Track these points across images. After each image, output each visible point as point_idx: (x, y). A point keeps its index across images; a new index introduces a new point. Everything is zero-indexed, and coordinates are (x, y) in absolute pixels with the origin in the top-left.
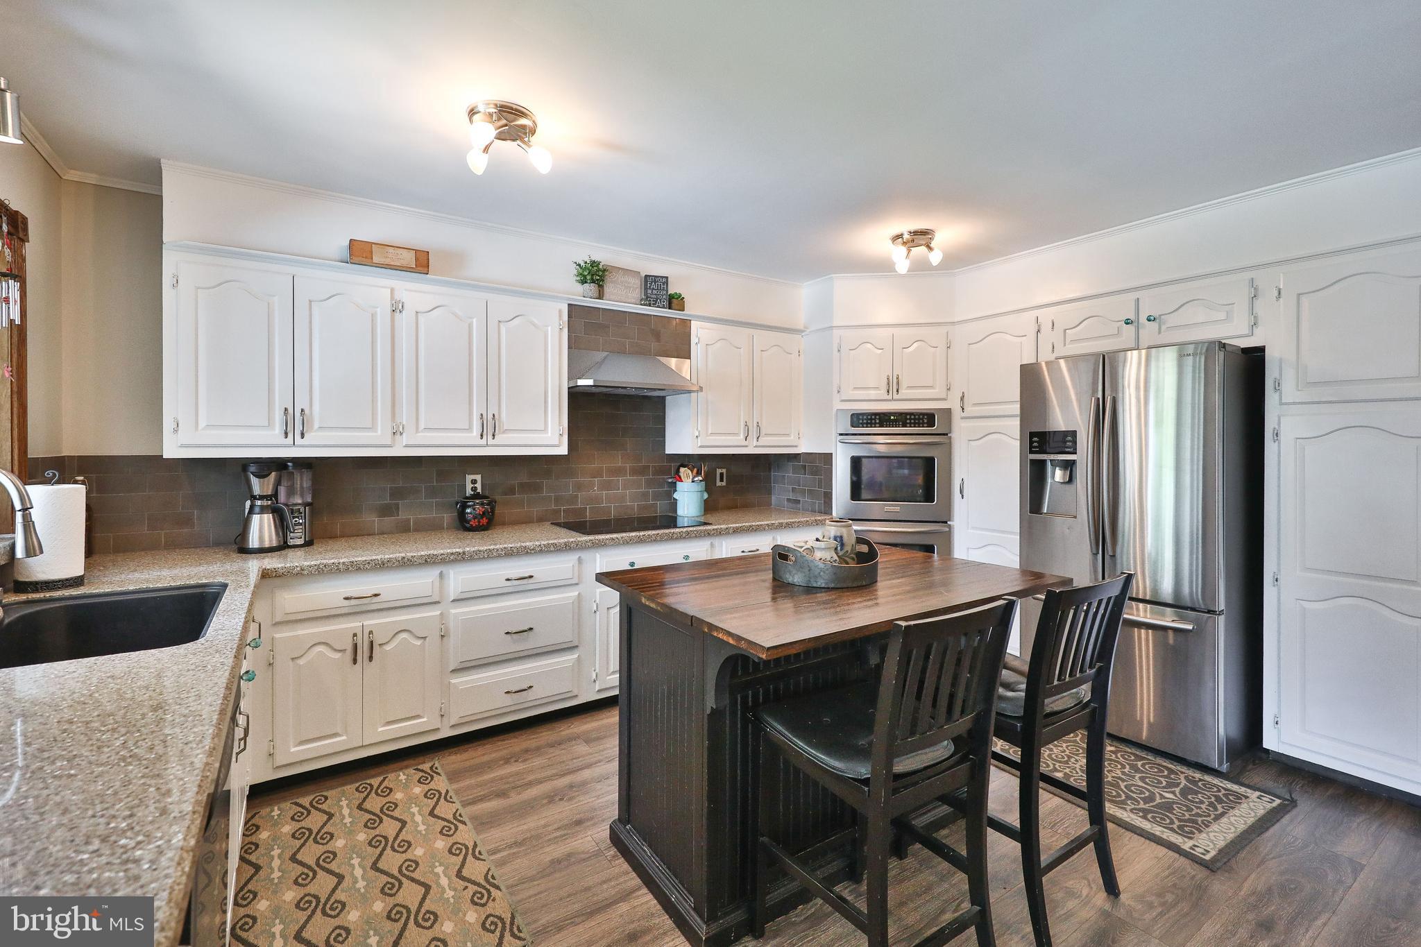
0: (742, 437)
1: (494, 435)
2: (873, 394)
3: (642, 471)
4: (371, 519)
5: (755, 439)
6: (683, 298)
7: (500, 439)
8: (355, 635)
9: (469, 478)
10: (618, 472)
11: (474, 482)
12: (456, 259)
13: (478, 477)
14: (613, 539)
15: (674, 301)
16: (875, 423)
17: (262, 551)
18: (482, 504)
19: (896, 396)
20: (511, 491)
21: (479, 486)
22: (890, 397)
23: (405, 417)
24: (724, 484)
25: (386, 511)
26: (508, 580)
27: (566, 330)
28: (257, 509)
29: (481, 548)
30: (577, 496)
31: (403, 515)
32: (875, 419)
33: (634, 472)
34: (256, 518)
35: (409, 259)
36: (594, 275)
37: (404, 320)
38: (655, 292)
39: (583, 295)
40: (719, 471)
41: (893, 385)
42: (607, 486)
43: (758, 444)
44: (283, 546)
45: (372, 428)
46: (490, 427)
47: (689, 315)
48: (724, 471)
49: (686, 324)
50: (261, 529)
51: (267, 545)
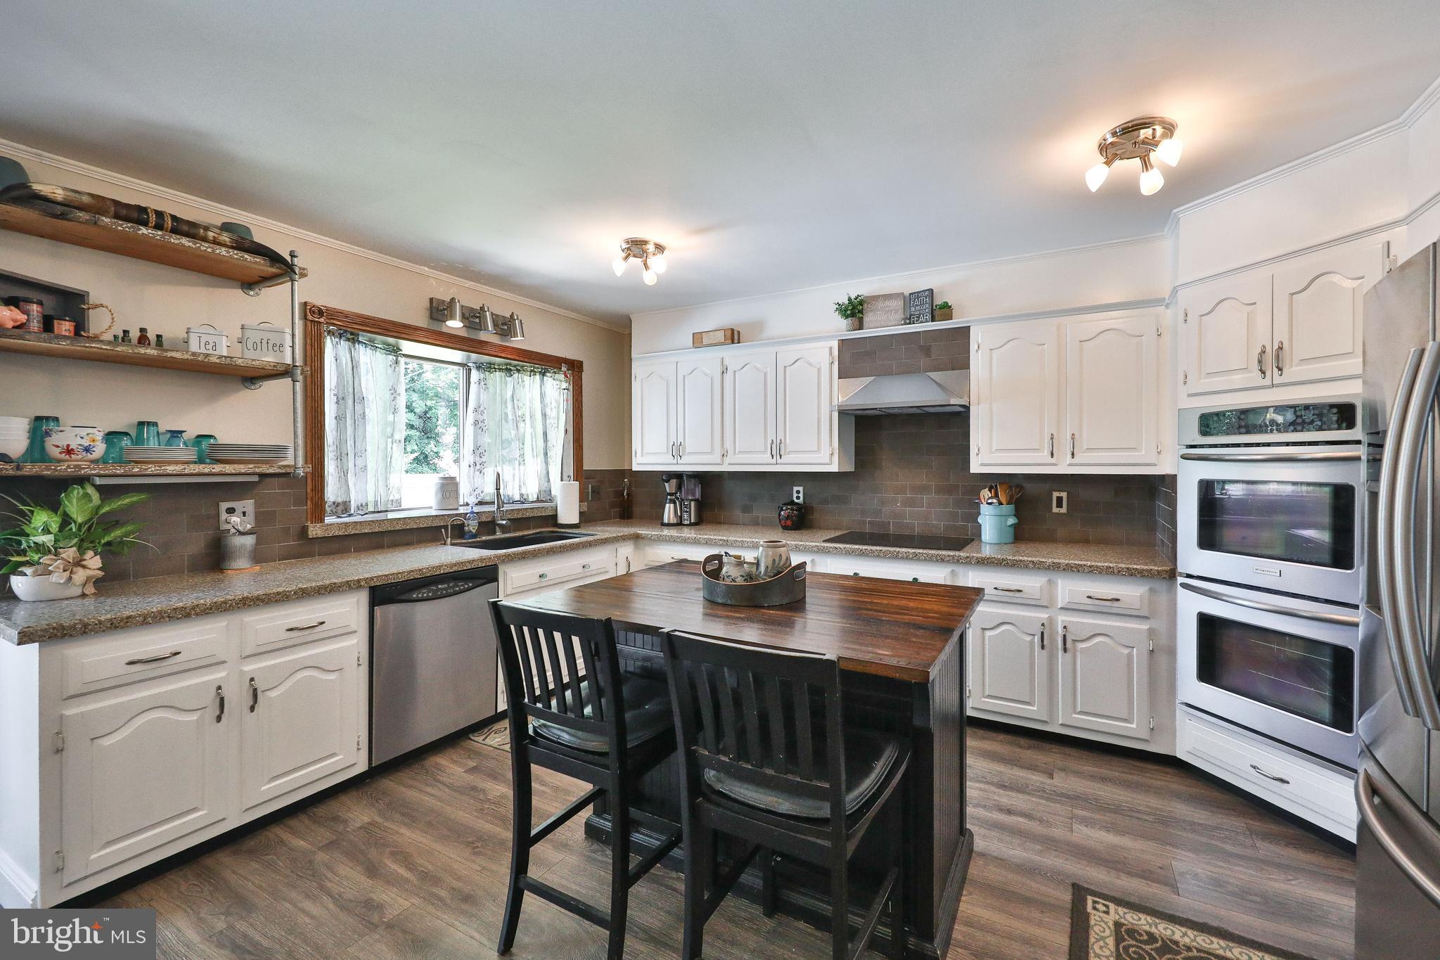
0: (1047, 453)
1: (779, 455)
2: (1238, 380)
3: (949, 490)
4: (738, 514)
5: (1069, 456)
6: (951, 306)
7: (785, 459)
9: (795, 489)
10: (924, 489)
11: (798, 492)
12: (757, 327)
13: (801, 489)
15: (945, 311)
17: (669, 525)
19: (1277, 380)
20: (826, 502)
21: (801, 495)
22: (1267, 382)
23: (728, 445)
24: (1064, 510)
25: (747, 509)
27: (836, 363)
28: (668, 501)
30: (881, 510)
31: (755, 513)
33: (940, 490)
34: (667, 505)
35: (720, 336)
36: (854, 310)
37: (728, 377)
38: (918, 308)
40: (1055, 494)
42: (910, 503)
43: (1075, 461)
44: (680, 524)
45: (711, 453)
46: (777, 450)
47: (968, 322)
48: (1064, 495)
49: (964, 332)
50: (669, 513)
51: (672, 522)
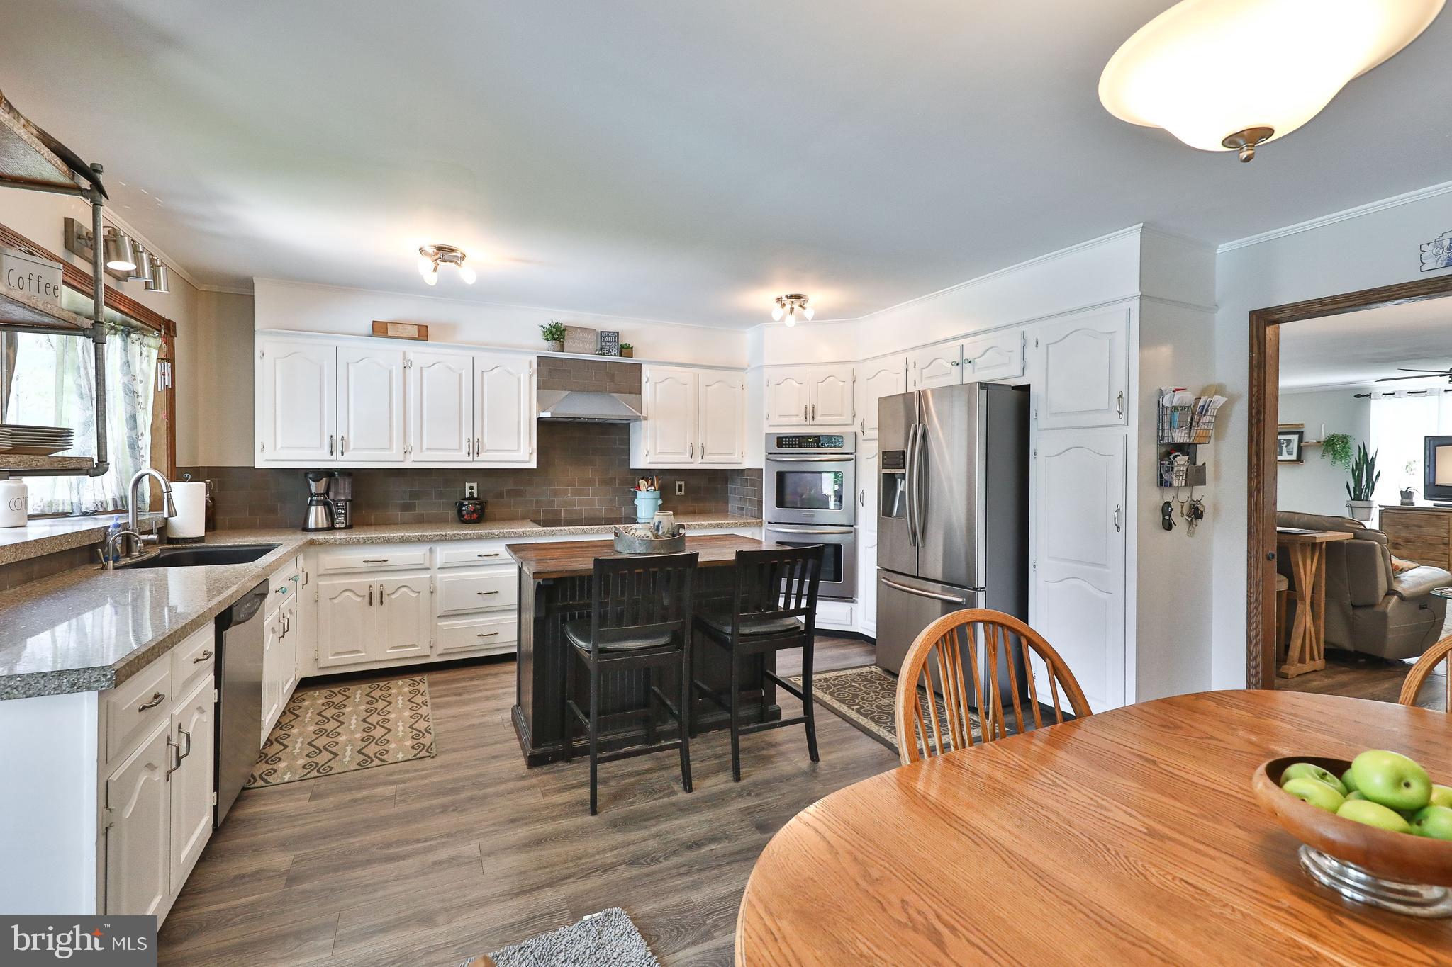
0: (688, 455)
1: (478, 454)
2: (794, 420)
3: (610, 482)
4: (398, 514)
5: (700, 457)
6: (632, 348)
7: (482, 456)
8: (371, 586)
9: (468, 485)
10: (589, 482)
11: (472, 488)
12: (449, 328)
13: (475, 485)
14: (561, 530)
15: (626, 350)
16: (796, 444)
17: (317, 530)
18: (475, 504)
19: (812, 423)
20: (500, 495)
21: (475, 491)
22: (806, 423)
23: (412, 441)
24: (683, 493)
25: (406, 507)
26: (479, 556)
27: (535, 376)
28: (314, 503)
29: (459, 532)
30: (553, 501)
31: (418, 511)
32: (795, 441)
33: (605, 482)
34: (313, 509)
35: (413, 331)
36: (557, 334)
37: (412, 374)
38: (608, 344)
39: (546, 348)
40: (678, 483)
41: (810, 413)
42: (579, 493)
43: (704, 461)
44: (331, 528)
45: (390, 449)
46: (475, 448)
47: (640, 361)
48: (683, 483)
49: (638, 367)
50: (317, 515)
51: (320, 526)
